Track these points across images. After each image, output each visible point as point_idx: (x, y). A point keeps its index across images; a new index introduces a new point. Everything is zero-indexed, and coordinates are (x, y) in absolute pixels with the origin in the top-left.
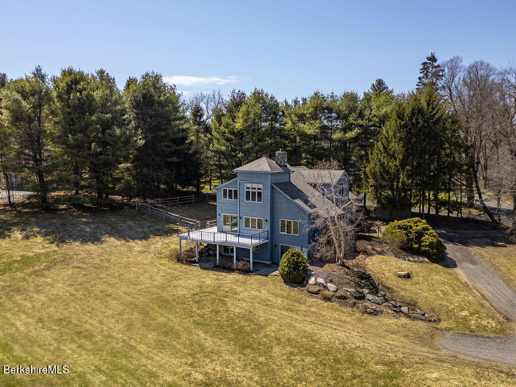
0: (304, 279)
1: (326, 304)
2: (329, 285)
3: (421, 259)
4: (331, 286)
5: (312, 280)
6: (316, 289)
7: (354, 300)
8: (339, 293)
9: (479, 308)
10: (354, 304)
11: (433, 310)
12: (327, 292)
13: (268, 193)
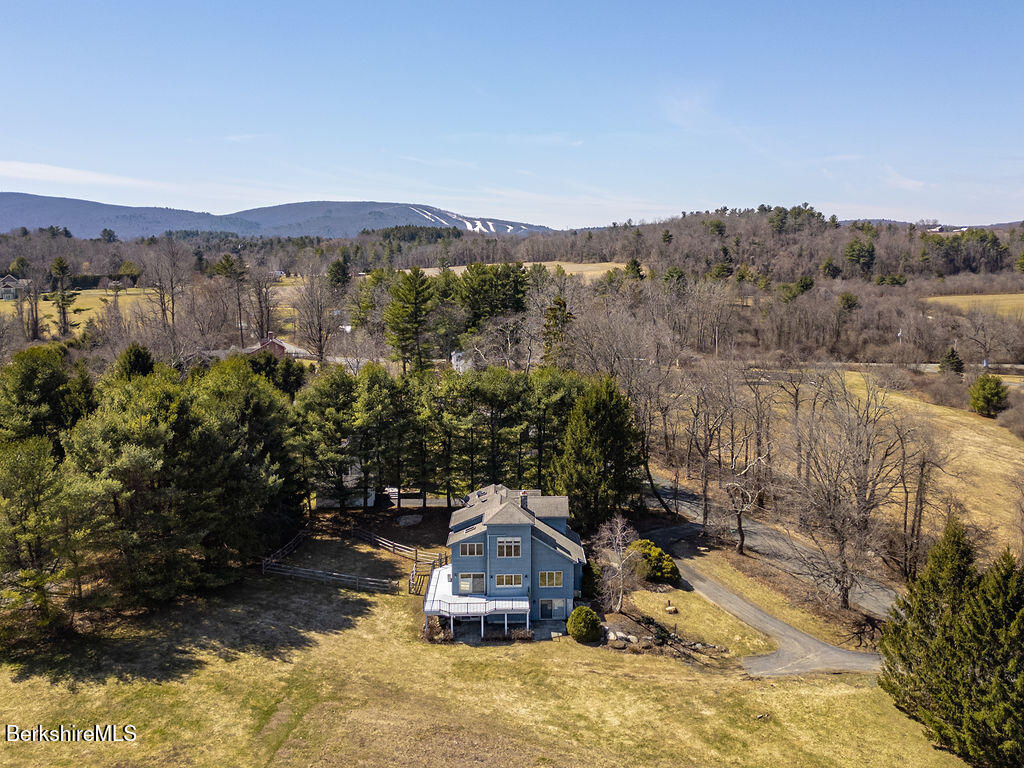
0: (602, 636)
2: (630, 637)
3: (667, 587)
4: (632, 638)
5: (612, 636)
6: (620, 644)
7: (658, 648)
8: (643, 643)
10: (661, 651)
11: (717, 641)
12: (633, 646)
13: (528, 545)
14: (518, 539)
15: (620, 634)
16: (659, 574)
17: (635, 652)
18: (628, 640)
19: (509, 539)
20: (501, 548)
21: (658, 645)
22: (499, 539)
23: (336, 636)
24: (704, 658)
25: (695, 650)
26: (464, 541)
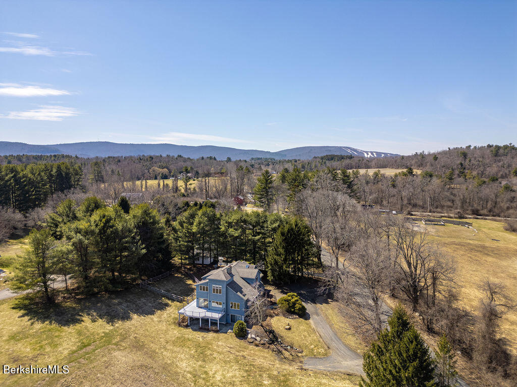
0: (245, 335)
1: (257, 348)
2: (257, 338)
3: (295, 316)
4: (258, 339)
5: (249, 336)
6: (251, 340)
7: (268, 345)
8: (262, 342)
9: (318, 343)
10: (269, 347)
11: (300, 347)
12: (257, 342)
13: (225, 290)
14: (221, 286)
15: (253, 336)
16: (293, 310)
17: (257, 345)
18: (256, 339)
19: (217, 286)
20: (214, 290)
21: (269, 344)
22: (214, 286)
23: (143, 317)
24: (287, 354)
25: (286, 350)
26: (200, 284)
